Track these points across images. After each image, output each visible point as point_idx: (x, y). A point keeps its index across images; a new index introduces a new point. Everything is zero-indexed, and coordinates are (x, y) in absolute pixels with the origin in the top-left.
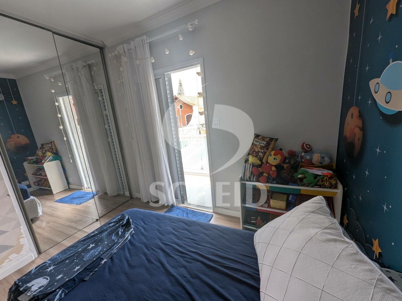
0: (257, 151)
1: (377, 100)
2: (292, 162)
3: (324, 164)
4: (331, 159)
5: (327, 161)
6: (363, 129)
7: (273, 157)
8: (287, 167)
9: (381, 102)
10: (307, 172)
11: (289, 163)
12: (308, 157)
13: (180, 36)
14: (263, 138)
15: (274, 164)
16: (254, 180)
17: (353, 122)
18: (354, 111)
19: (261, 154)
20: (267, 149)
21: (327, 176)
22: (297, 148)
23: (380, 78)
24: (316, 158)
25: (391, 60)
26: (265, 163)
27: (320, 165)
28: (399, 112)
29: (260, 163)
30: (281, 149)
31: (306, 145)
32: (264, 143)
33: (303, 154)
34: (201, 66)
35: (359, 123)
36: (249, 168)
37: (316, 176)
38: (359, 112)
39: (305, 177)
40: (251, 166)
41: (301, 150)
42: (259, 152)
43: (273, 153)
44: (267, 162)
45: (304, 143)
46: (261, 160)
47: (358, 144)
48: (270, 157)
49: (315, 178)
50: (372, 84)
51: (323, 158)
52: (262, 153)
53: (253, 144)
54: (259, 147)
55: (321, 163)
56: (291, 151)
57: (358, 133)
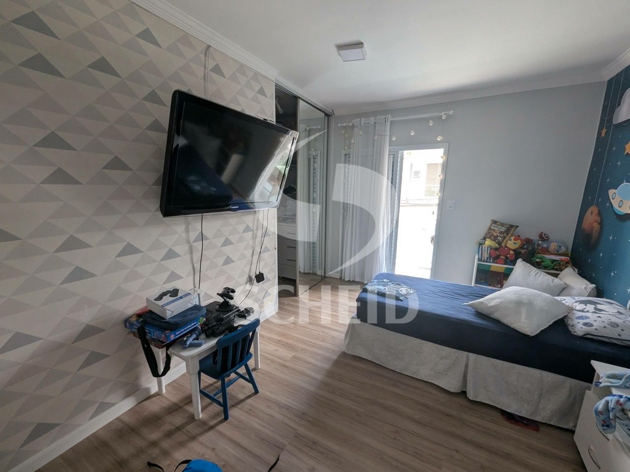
0: (495, 235)
1: (613, 205)
2: (530, 248)
3: (560, 252)
4: (567, 249)
5: (563, 249)
6: (601, 224)
7: (513, 241)
8: (524, 252)
9: (616, 205)
10: (544, 257)
11: (527, 249)
12: (545, 245)
13: (431, 121)
14: (502, 225)
15: (513, 248)
16: (491, 261)
17: (591, 217)
18: (593, 209)
19: (500, 239)
20: (508, 234)
21: (564, 261)
22: (534, 237)
23: (616, 189)
24: (553, 246)
25: (625, 181)
26: (504, 247)
27: (556, 253)
28: (626, 214)
29: (498, 247)
30: (519, 236)
31: (544, 234)
32: (503, 229)
33: (540, 242)
34: (445, 151)
35: (599, 219)
36: (486, 250)
37: (553, 261)
38: (599, 210)
39: (543, 262)
40: (489, 249)
41: (538, 239)
42: (498, 236)
43: (512, 238)
44: (506, 246)
45: (542, 233)
46: (500, 243)
47: (595, 234)
48: (509, 242)
49: (552, 263)
50: (611, 192)
51: (560, 246)
52: (502, 237)
53: (490, 229)
54: (498, 232)
55: (558, 252)
56: (528, 238)
57: (596, 226)
